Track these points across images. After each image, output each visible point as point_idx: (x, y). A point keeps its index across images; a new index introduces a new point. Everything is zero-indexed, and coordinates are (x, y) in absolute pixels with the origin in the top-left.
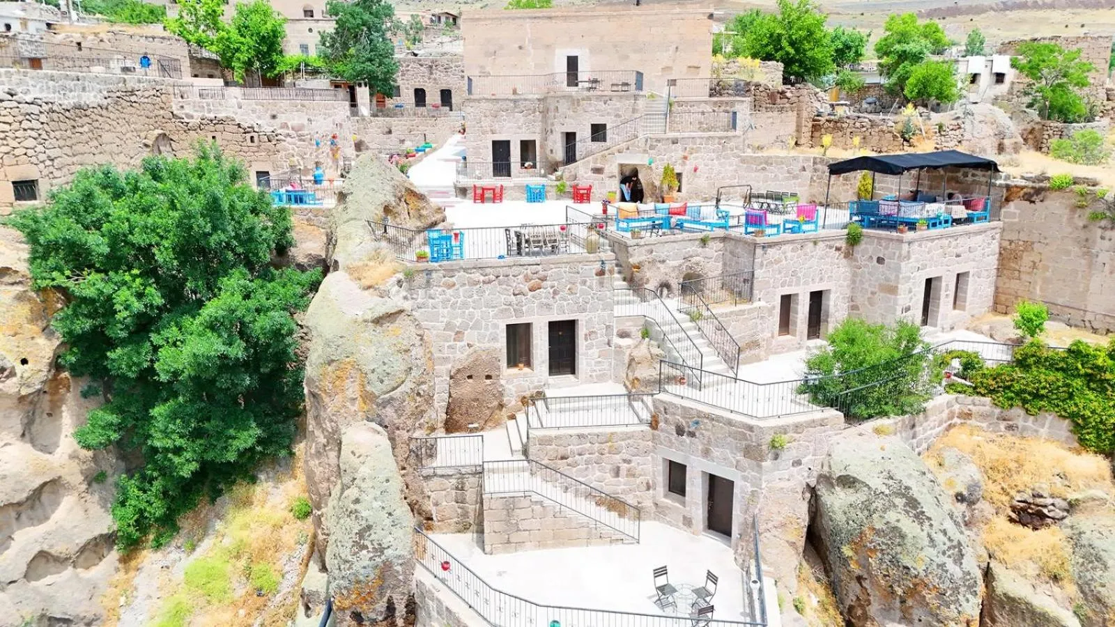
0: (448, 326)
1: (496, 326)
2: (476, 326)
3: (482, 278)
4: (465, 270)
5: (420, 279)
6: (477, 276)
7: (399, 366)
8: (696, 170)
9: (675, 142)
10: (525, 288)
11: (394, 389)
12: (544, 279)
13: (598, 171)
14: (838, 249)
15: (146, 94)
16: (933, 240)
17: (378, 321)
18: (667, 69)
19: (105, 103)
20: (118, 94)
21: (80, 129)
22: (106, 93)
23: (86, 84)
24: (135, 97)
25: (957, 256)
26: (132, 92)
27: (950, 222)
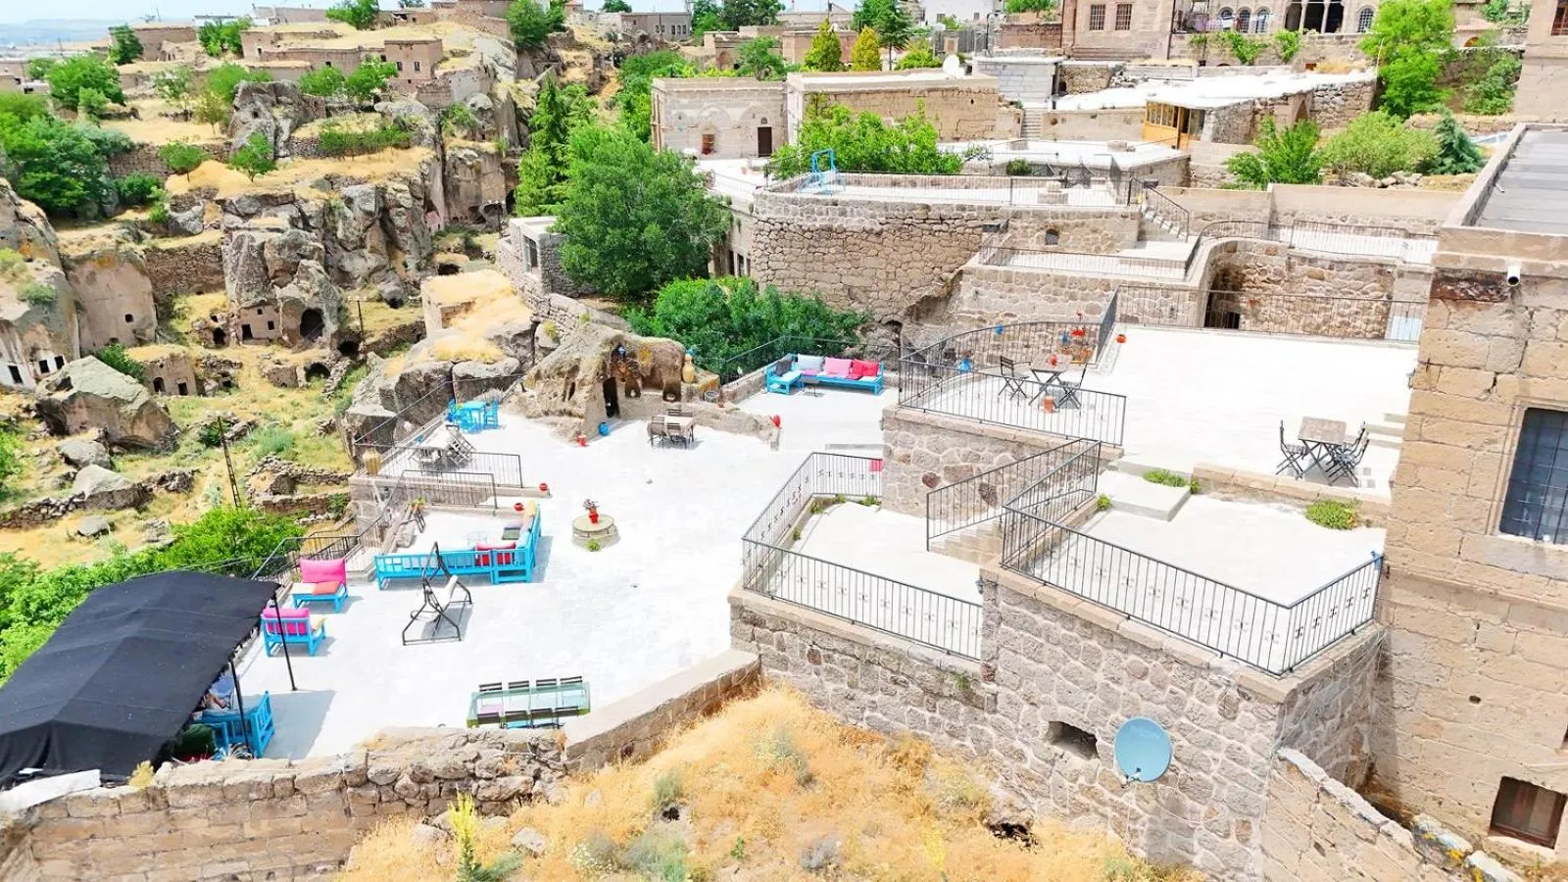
19: (878, 228)
20: (909, 221)
21: (822, 250)
22: (883, 220)
23: (848, 209)
24: (944, 227)
26: (940, 220)
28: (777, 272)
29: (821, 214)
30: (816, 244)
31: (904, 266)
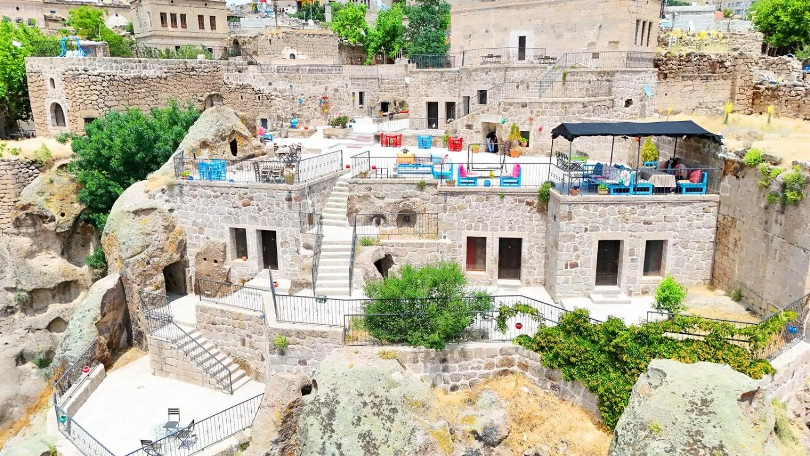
0: (195, 223)
1: (223, 228)
2: (211, 226)
3: (213, 194)
4: (202, 187)
5: (177, 189)
6: (209, 192)
7: (138, 243)
8: (540, 129)
9: (524, 105)
10: (240, 204)
11: (132, 257)
12: (251, 199)
13: (469, 127)
14: (528, 204)
15: (206, 70)
16: (607, 205)
17: (136, 213)
18: (592, 44)
19: (164, 75)
20: (178, 70)
21: (137, 91)
22: (166, 70)
23: (148, 65)
24: (195, 73)
25: (646, 223)
26: (193, 69)
27: (651, 190)
28: (112, 109)
30: (133, 87)
31: (180, 96)
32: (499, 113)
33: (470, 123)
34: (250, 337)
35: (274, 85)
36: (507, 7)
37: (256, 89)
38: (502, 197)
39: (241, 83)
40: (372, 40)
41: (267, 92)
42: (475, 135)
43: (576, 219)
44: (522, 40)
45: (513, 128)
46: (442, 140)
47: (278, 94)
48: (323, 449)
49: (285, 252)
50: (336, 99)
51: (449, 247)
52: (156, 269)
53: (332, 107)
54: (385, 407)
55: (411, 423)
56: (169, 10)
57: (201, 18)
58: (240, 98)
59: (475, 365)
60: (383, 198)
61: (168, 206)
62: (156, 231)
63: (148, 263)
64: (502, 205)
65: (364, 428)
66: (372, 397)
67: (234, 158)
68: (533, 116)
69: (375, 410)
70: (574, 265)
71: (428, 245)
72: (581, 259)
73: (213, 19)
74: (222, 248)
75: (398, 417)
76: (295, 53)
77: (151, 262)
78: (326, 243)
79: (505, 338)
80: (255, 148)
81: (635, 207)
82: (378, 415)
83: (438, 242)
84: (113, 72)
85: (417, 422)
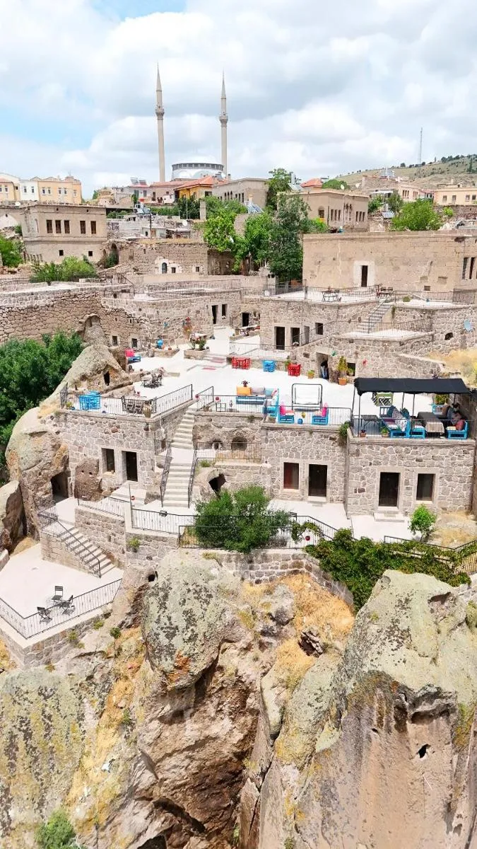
0: (75, 443)
1: (97, 448)
2: (88, 446)
3: (90, 422)
4: (82, 416)
5: (62, 417)
6: (87, 420)
7: (33, 459)
8: (364, 362)
9: (351, 341)
10: (110, 431)
11: (28, 469)
12: (118, 427)
13: (306, 355)
14: (331, 439)
15: (87, 296)
16: (386, 446)
17: (32, 435)
18: (424, 278)
19: (52, 303)
20: (63, 298)
21: (30, 318)
22: (53, 299)
23: (38, 296)
24: (77, 299)
25: (417, 460)
26: (75, 296)
27: (424, 433)
28: (10, 335)
29: (26, 300)
30: (26, 316)
31: (64, 320)
32: (330, 346)
33: (307, 352)
34: (115, 536)
35: (144, 311)
36: (352, 239)
37: (128, 313)
38: (311, 432)
39: (116, 307)
40: (239, 247)
41: (137, 317)
42: (311, 363)
43: (363, 456)
44: (365, 269)
45: (341, 361)
46: (284, 365)
47: (147, 319)
48: (159, 619)
49: (143, 469)
50: (197, 320)
51: (270, 471)
52: (46, 479)
53: (194, 327)
54: (203, 593)
55: (222, 605)
56: (54, 218)
57: (83, 223)
58: (114, 319)
59: (273, 566)
60: (221, 427)
61: (54, 430)
62: (46, 450)
63: (40, 474)
64: (310, 439)
65: (187, 607)
66: (194, 586)
67: (107, 387)
68: (359, 351)
69: (196, 595)
70: (362, 491)
71: (253, 468)
72: (367, 485)
73: (93, 224)
74: (96, 463)
75: (213, 601)
76: (167, 263)
77: (42, 473)
78: (173, 465)
79: (297, 546)
80: (124, 379)
81: (409, 448)
82: (198, 599)
83: (260, 465)
84: (12, 305)
85: (226, 605)
